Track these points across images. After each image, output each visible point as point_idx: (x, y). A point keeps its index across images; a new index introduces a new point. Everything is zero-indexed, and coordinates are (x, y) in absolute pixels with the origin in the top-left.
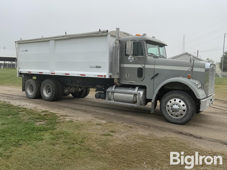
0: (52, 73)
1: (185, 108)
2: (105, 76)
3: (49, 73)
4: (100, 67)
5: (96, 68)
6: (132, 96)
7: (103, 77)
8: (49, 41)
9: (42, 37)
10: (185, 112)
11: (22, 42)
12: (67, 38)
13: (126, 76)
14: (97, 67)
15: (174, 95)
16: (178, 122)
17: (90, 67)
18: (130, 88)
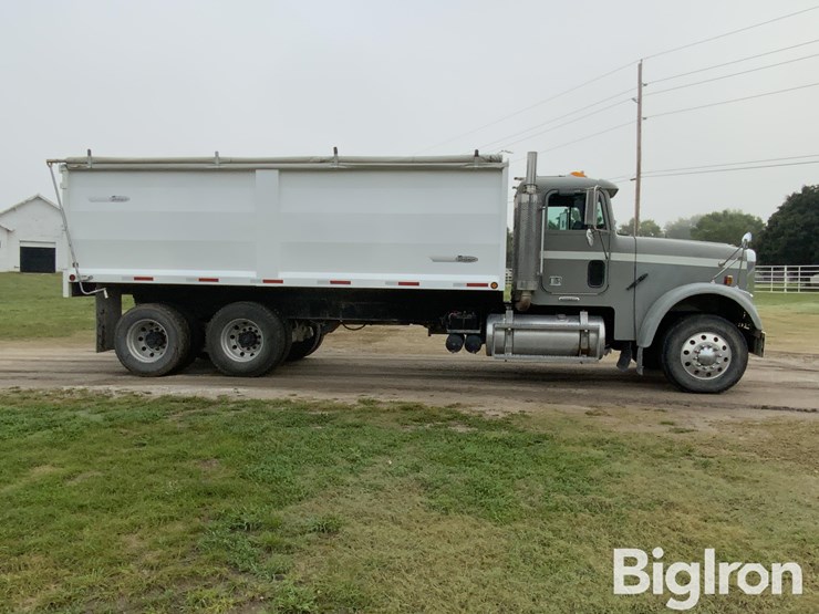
0: (265, 281)
1: (727, 354)
2: (495, 285)
3: (253, 281)
4: (471, 260)
6: (577, 335)
7: (489, 288)
8: (252, 170)
9: (214, 156)
10: (728, 363)
11: (95, 166)
12: (341, 166)
13: (552, 284)
14: (460, 259)
15: (701, 325)
16: (711, 387)
17: (434, 261)
18: (560, 316)
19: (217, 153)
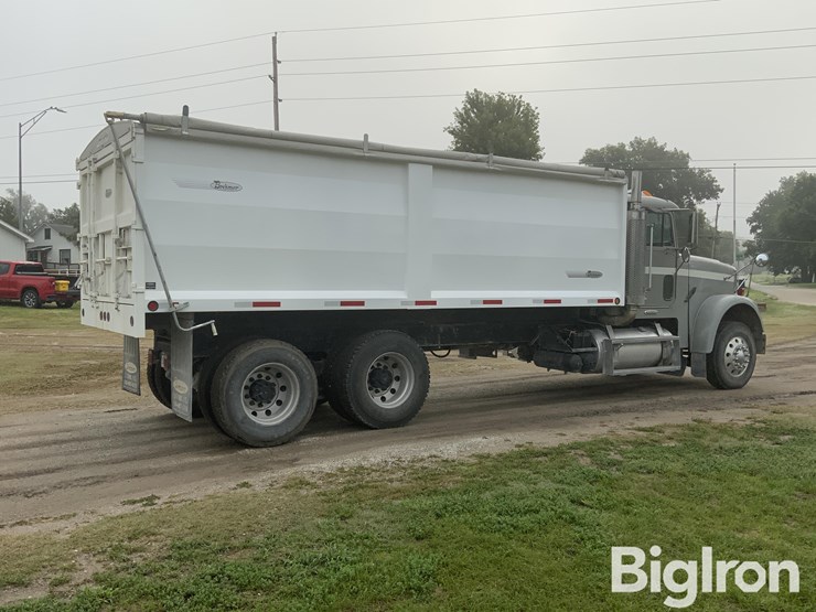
2: (618, 300)
3: (403, 303)
4: (598, 275)
5: (589, 276)
6: (659, 347)
7: (614, 304)
8: (404, 164)
9: (362, 139)
12: (496, 167)
14: (591, 275)
17: (570, 276)
19: (366, 136)
